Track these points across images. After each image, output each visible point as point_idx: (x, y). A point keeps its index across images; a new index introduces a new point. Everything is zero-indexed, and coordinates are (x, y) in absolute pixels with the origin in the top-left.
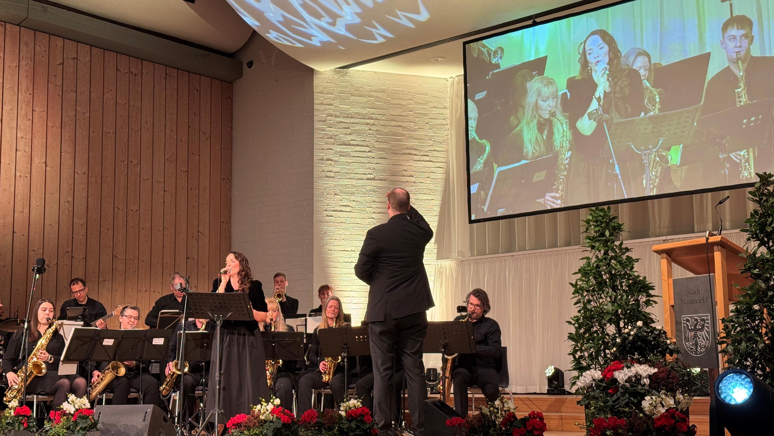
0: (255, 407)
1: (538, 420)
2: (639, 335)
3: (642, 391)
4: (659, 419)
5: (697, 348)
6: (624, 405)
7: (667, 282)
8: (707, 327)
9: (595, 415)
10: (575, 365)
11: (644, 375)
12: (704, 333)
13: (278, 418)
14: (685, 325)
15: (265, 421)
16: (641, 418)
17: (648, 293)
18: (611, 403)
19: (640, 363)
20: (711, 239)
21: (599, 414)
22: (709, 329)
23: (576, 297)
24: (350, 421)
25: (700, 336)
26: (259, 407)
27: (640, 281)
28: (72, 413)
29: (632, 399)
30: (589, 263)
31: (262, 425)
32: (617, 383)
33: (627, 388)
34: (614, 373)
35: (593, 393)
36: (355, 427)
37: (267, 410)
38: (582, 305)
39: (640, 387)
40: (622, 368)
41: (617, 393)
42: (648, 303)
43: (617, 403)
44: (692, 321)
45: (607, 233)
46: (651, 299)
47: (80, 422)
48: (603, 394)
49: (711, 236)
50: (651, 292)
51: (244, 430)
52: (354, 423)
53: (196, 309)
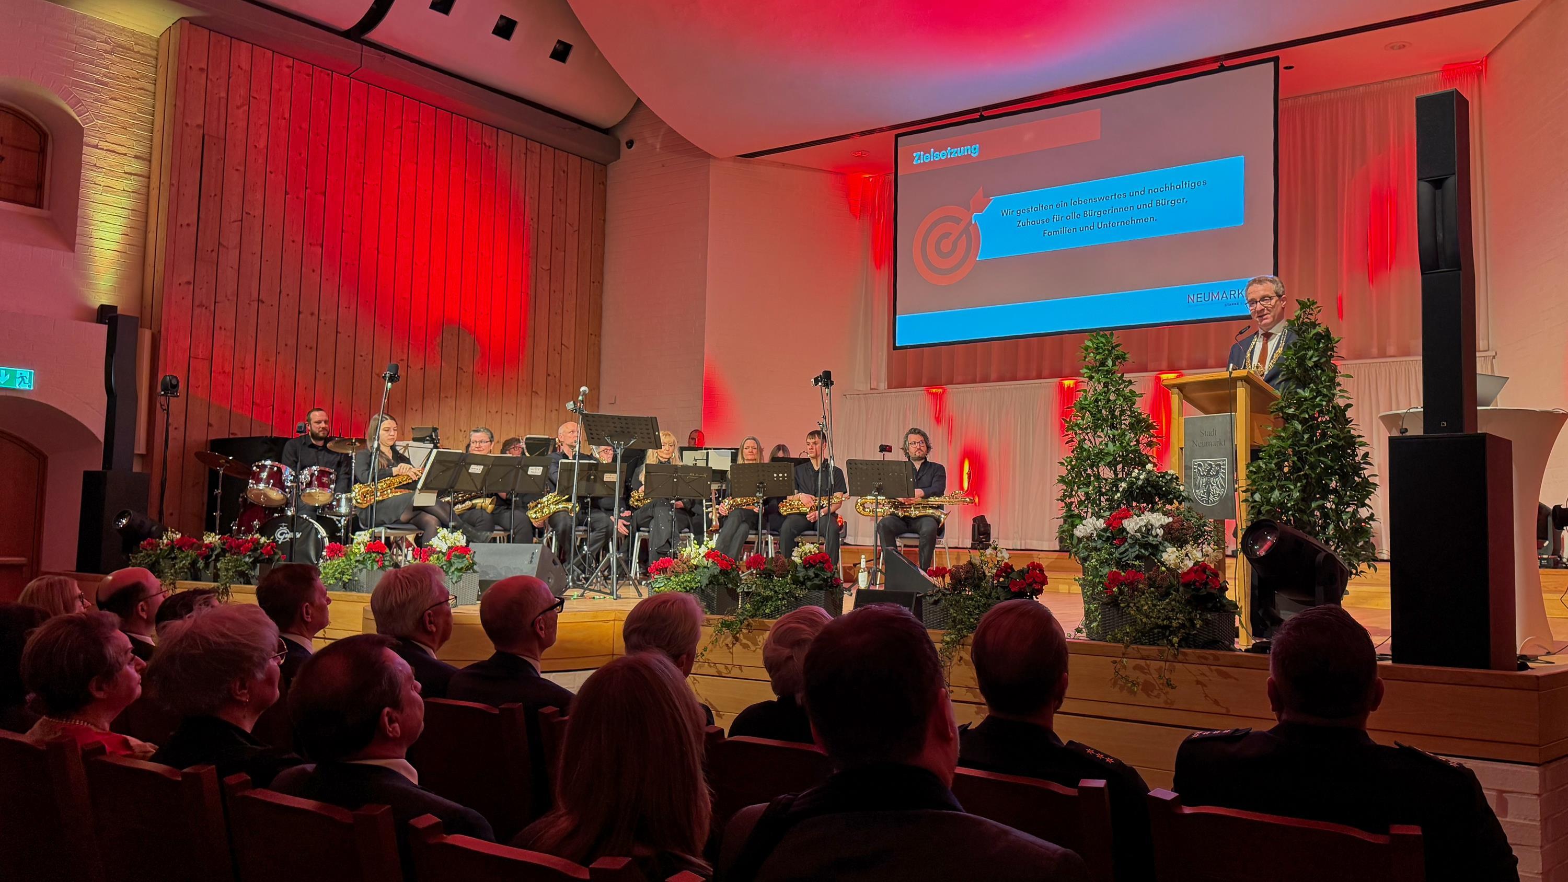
1: (1037, 571)
2: (1150, 479)
3: (1154, 543)
4: (1186, 573)
5: (1209, 496)
6: (1134, 558)
7: (1177, 422)
8: (1223, 472)
9: (1098, 569)
10: (1065, 513)
12: (1219, 480)
13: (715, 563)
14: (1197, 470)
15: (697, 567)
16: (1164, 572)
18: (1118, 556)
19: (1153, 510)
20: (1235, 374)
21: (1102, 568)
22: (1225, 475)
23: (1068, 435)
24: (807, 569)
25: (1214, 482)
26: (688, 549)
28: (444, 551)
29: (1143, 551)
31: (693, 571)
32: (1124, 533)
33: (1137, 540)
34: (1123, 521)
35: (1094, 544)
36: (813, 576)
37: (700, 554)
38: (1076, 445)
39: (1152, 538)
40: (1131, 517)
41: (1124, 544)
43: (1125, 555)
44: (1205, 466)
45: (1110, 362)
47: (455, 561)
48: (1107, 545)
49: (1234, 370)
51: (671, 576)
52: (813, 570)
53: (591, 434)
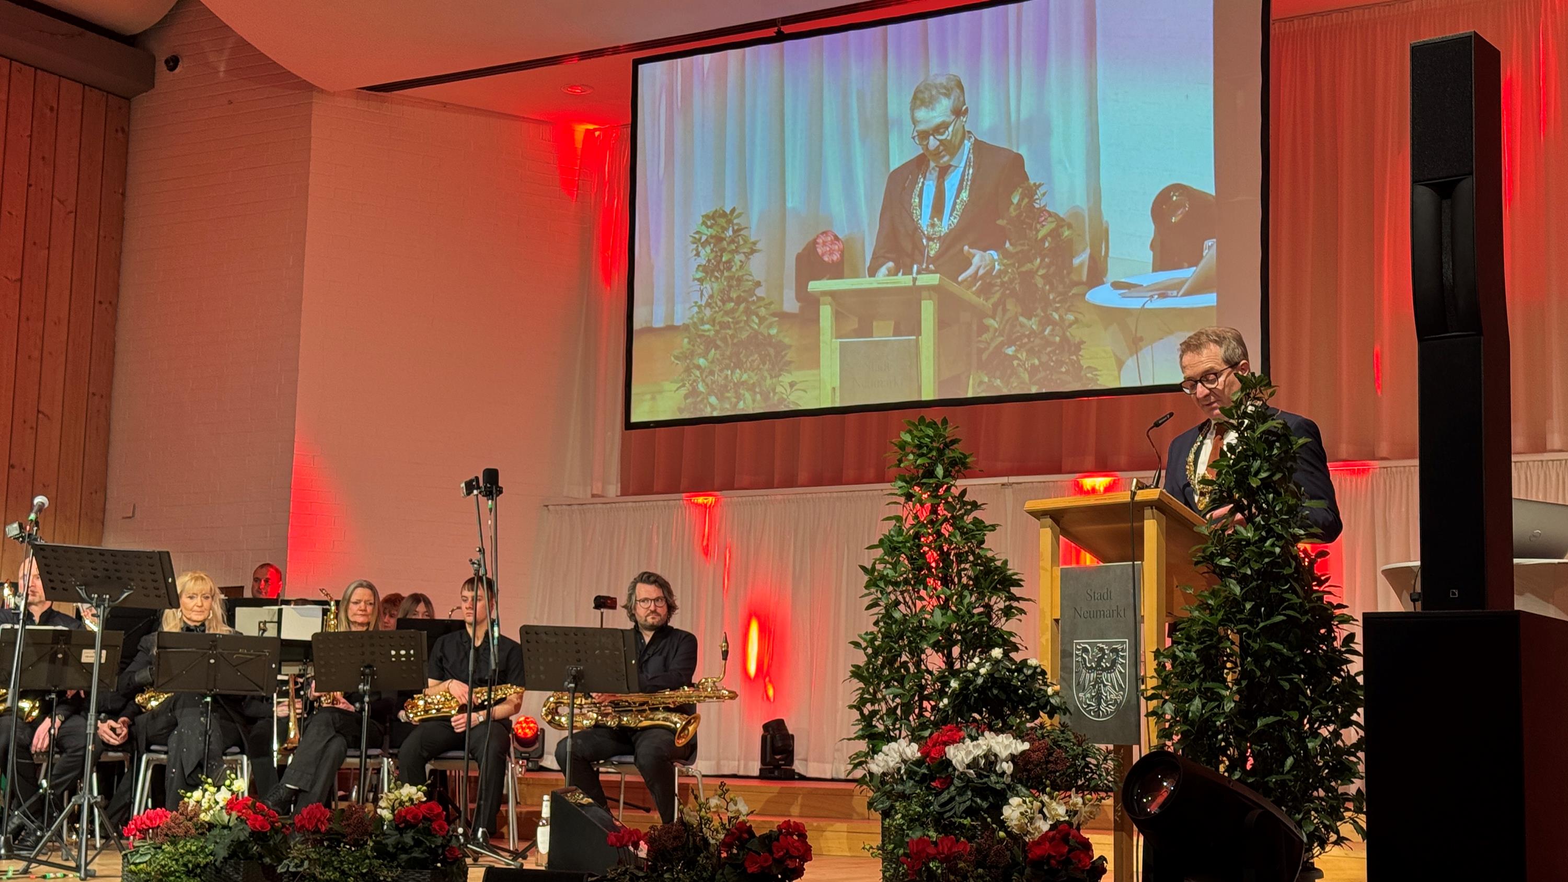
0: (189, 794)
1: (795, 837)
2: (996, 675)
3: (998, 787)
4: (1037, 843)
5: (1099, 704)
6: (963, 812)
7: (1049, 574)
8: (1122, 664)
9: (903, 830)
10: (862, 729)
11: (1004, 754)
12: (1115, 676)
13: (242, 820)
14: (1080, 659)
15: (211, 826)
16: (1001, 841)
17: (1009, 592)
18: (937, 808)
19: (998, 732)
20: (1142, 496)
21: (911, 830)
22: (1124, 668)
23: (870, 594)
24: (401, 831)
25: (1107, 680)
26: (197, 794)
27: (997, 568)
29: (979, 801)
30: (900, 528)
31: (202, 834)
32: (950, 769)
33: (969, 780)
34: (947, 749)
35: (900, 787)
36: (412, 843)
37: (217, 803)
38: (883, 611)
39: (993, 778)
40: (962, 740)
41: (948, 788)
42: (1008, 612)
43: (948, 808)
44: (1093, 651)
45: (940, 471)
46: (1015, 604)
48: (921, 790)
49: (1140, 489)
50: (1014, 590)
51: (162, 844)
52: (411, 834)
53: (51, 581)
